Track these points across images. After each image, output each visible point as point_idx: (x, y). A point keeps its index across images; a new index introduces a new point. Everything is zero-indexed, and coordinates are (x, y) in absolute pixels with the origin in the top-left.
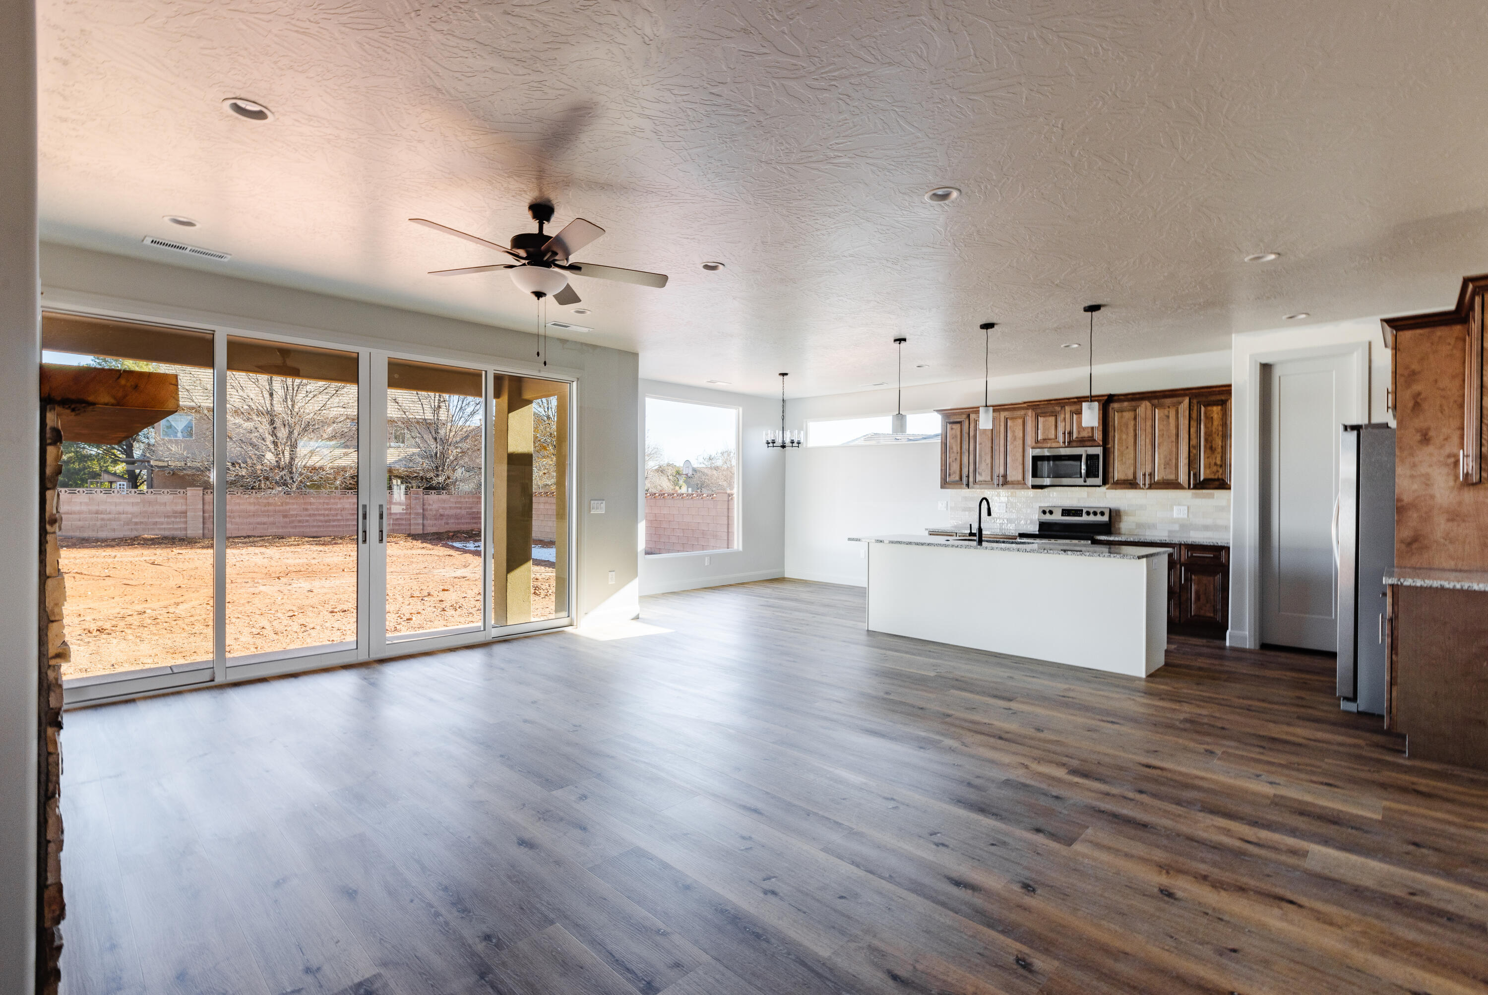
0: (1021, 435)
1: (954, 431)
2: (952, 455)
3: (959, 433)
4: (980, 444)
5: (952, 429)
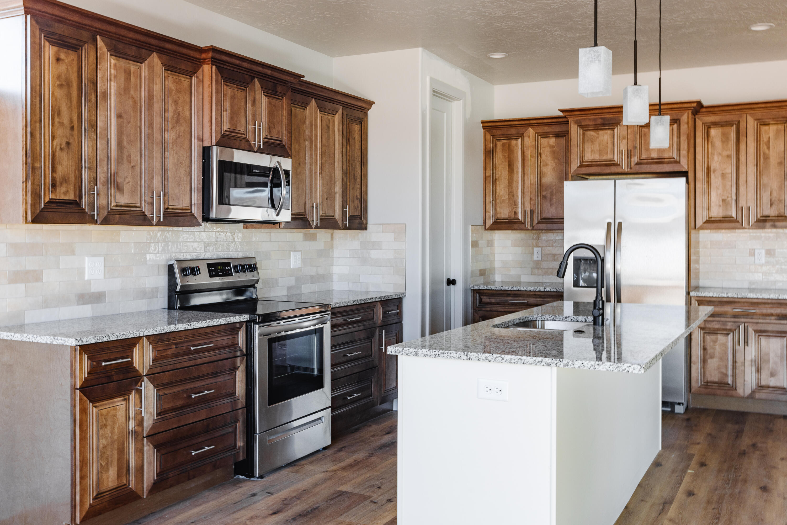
0: (187, 113)
1: (62, 68)
2: (59, 132)
3: (74, 78)
4: (119, 116)
5: (58, 60)
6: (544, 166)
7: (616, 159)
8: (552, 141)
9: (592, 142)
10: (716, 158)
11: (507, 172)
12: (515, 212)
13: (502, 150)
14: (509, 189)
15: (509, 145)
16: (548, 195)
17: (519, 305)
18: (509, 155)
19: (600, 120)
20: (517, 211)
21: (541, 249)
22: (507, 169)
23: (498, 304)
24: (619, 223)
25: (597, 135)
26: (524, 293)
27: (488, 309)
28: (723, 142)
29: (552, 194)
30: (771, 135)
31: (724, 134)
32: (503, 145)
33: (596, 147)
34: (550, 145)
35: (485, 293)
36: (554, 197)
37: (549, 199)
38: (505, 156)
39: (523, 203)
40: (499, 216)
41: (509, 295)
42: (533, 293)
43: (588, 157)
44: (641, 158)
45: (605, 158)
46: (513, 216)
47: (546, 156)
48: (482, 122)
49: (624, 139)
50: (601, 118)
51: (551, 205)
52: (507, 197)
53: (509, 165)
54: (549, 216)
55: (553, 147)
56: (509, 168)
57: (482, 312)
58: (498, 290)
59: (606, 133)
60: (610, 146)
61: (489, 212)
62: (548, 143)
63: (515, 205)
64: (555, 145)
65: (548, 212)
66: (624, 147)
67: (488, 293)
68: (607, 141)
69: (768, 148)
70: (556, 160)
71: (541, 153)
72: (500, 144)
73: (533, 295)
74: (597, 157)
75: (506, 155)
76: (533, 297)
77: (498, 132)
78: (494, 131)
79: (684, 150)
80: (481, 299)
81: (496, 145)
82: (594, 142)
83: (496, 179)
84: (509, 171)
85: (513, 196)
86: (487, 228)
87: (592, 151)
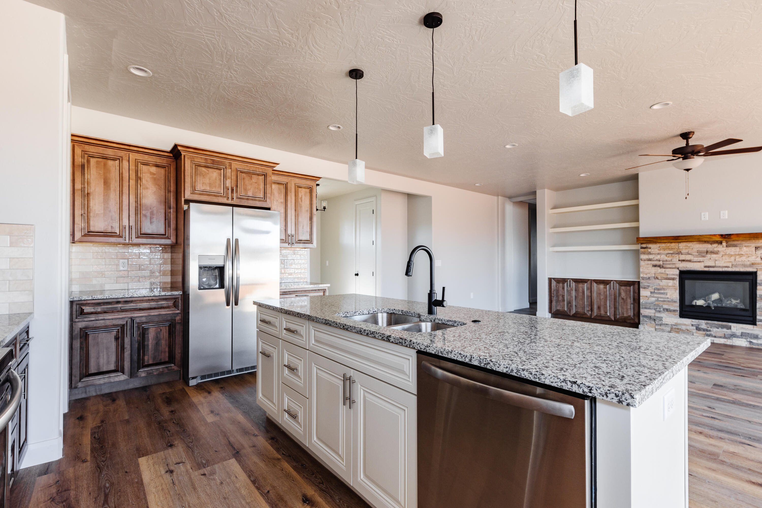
6: (144, 189)
7: (222, 192)
8: (153, 169)
9: (203, 176)
10: (275, 202)
11: (103, 188)
12: (112, 227)
13: (97, 167)
14: (104, 204)
15: (105, 165)
16: (148, 214)
17: (131, 311)
18: (104, 173)
19: (210, 161)
20: (114, 226)
21: (126, 261)
22: (103, 186)
23: (105, 312)
24: (236, 239)
25: (207, 172)
26: (136, 299)
27: (93, 319)
28: (279, 193)
29: (152, 213)
30: (303, 194)
31: (279, 189)
32: (98, 163)
33: (207, 181)
34: (150, 172)
35: (89, 304)
36: (155, 216)
37: (149, 218)
38: (100, 173)
39: (120, 219)
40: (92, 229)
41: (118, 302)
42: (147, 298)
43: (200, 187)
44: (241, 195)
45: (214, 190)
46: (110, 230)
47: (147, 181)
48: (72, 135)
49: (229, 178)
50: (211, 160)
51: (151, 223)
52: (102, 212)
53: (104, 183)
54: (149, 232)
55: (154, 174)
56: (104, 185)
57: (84, 323)
58: (107, 299)
59: (215, 172)
60: (218, 182)
61: (79, 224)
62: (149, 170)
63: (112, 220)
64: (155, 173)
65: (149, 229)
66: (228, 183)
67: (92, 303)
68: (216, 178)
69: (302, 201)
70: (156, 186)
71: (140, 177)
72: (93, 161)
73: (146, 300)
74: (208, 188)
75: (102, 172)
76: (147, 302)
77: (92, 149)
78: (86, 147)
79: (269, 194)
80: (82, 310)
81: (88, 162)
82: (205, 176)
83: (88, 194)
84: (104, 188)
85: (110, 211)
86: (76, 239)
87: (203, 183)
